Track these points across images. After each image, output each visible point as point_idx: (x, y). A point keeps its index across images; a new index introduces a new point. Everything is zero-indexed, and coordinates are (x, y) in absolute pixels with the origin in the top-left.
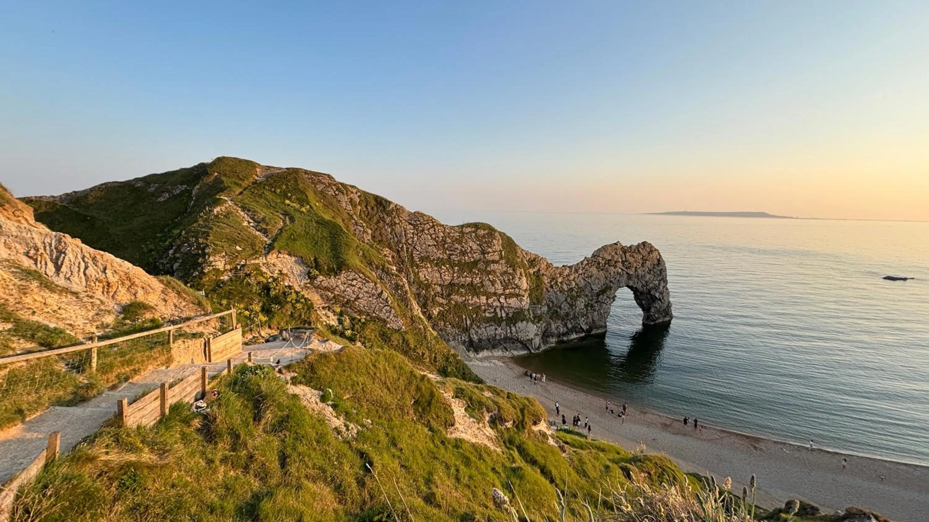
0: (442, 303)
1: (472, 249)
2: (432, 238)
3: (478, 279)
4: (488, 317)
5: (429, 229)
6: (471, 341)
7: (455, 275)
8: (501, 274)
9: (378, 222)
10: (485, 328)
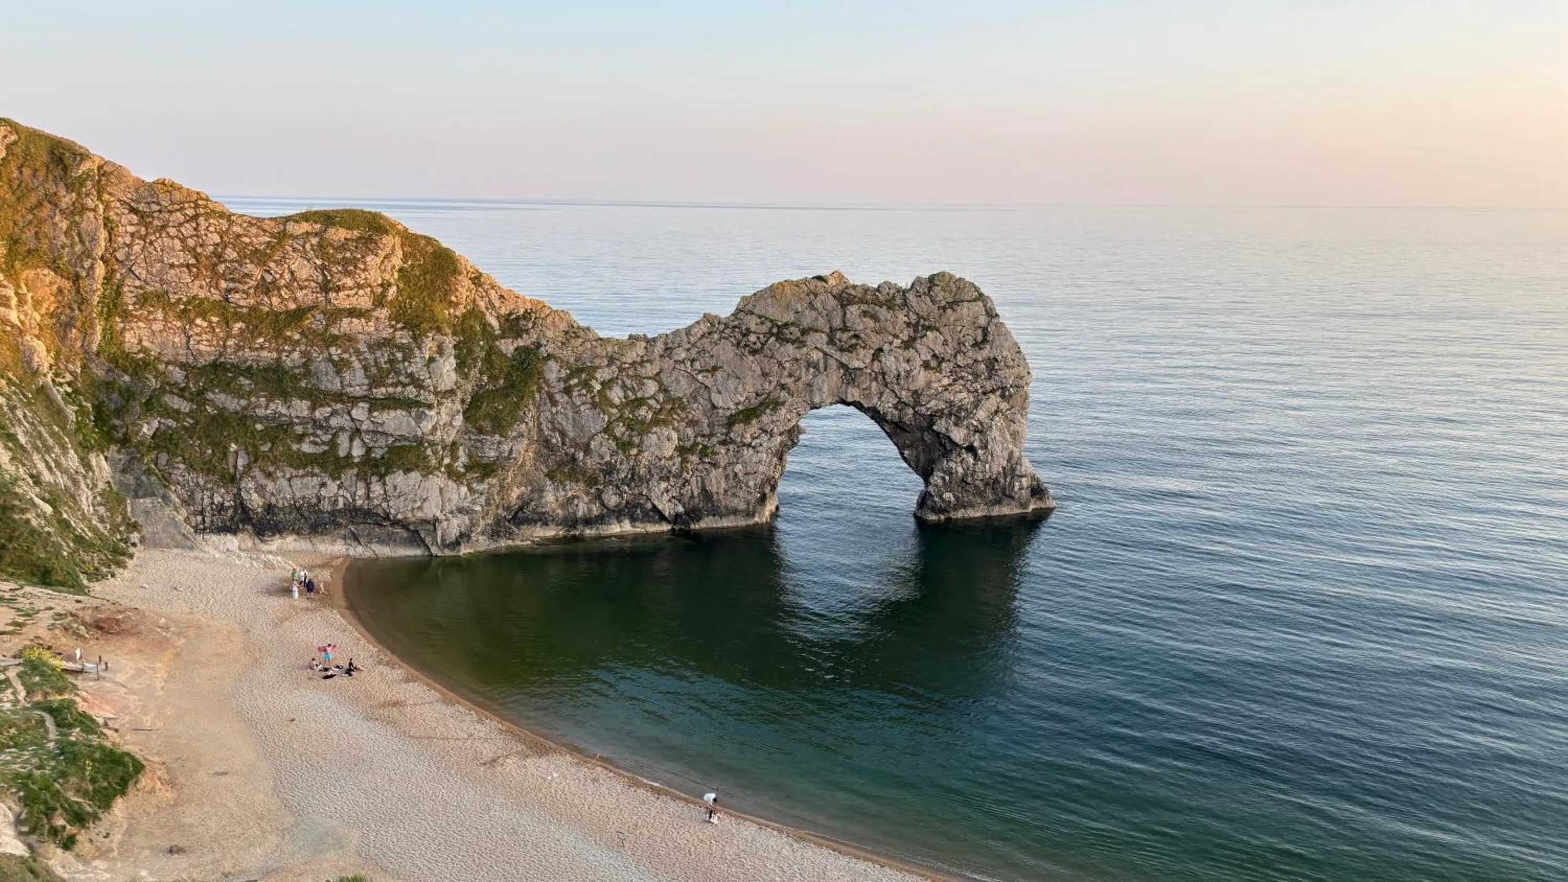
0: (177, 411)
1: (294, 278)
2: (185, 248)
3: (296, 355)
4: (304, 453)
5: (181, 224)
6: (241, 506)
7: (230, 342)
8: (370, 347)
9: (40, 204)
10: (289, 480)
